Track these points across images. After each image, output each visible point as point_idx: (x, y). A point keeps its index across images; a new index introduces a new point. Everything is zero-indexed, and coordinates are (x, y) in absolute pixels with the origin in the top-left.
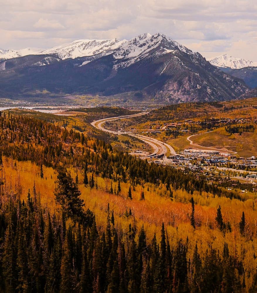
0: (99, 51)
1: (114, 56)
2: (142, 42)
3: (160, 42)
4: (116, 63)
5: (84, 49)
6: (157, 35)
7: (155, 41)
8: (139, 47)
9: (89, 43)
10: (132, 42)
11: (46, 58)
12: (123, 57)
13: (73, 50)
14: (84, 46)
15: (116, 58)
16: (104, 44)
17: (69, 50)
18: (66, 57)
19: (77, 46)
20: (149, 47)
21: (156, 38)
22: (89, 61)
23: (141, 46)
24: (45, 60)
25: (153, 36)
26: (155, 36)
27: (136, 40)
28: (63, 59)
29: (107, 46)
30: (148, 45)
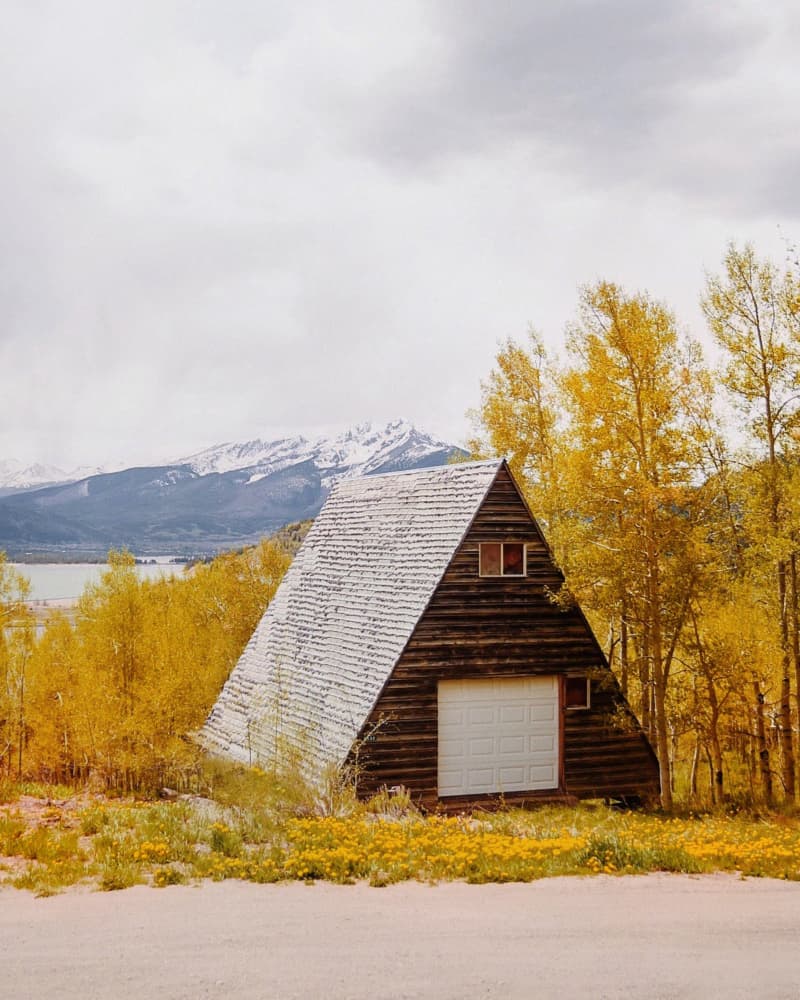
0: (269, 459)
1: (316, 463)
2: (368, 436)
3: (407, 435)
4: (325, 476)
5: (239, 456)
6: (398, 422)
7: (395, 433)
8: (364, 444)
9: (247, 445)
10: (344, 438)
11: (169, 473)
12: (334, 464)
13: (217, 458)
14: (238, 450)
15: (321, 466)
16: (279, 447)
17: (210, 459)
18: (207, 471)
19: (225, 451)
20: (384, 445)
21: (397, 427)
22: (264, 475)
23: (368, 443)
24: (167, 476)
25: (390, 424)
26: (394, 424)
27: (350, 434)
28: (202, 474)
29: (286, 450)
30: (380, 442)
